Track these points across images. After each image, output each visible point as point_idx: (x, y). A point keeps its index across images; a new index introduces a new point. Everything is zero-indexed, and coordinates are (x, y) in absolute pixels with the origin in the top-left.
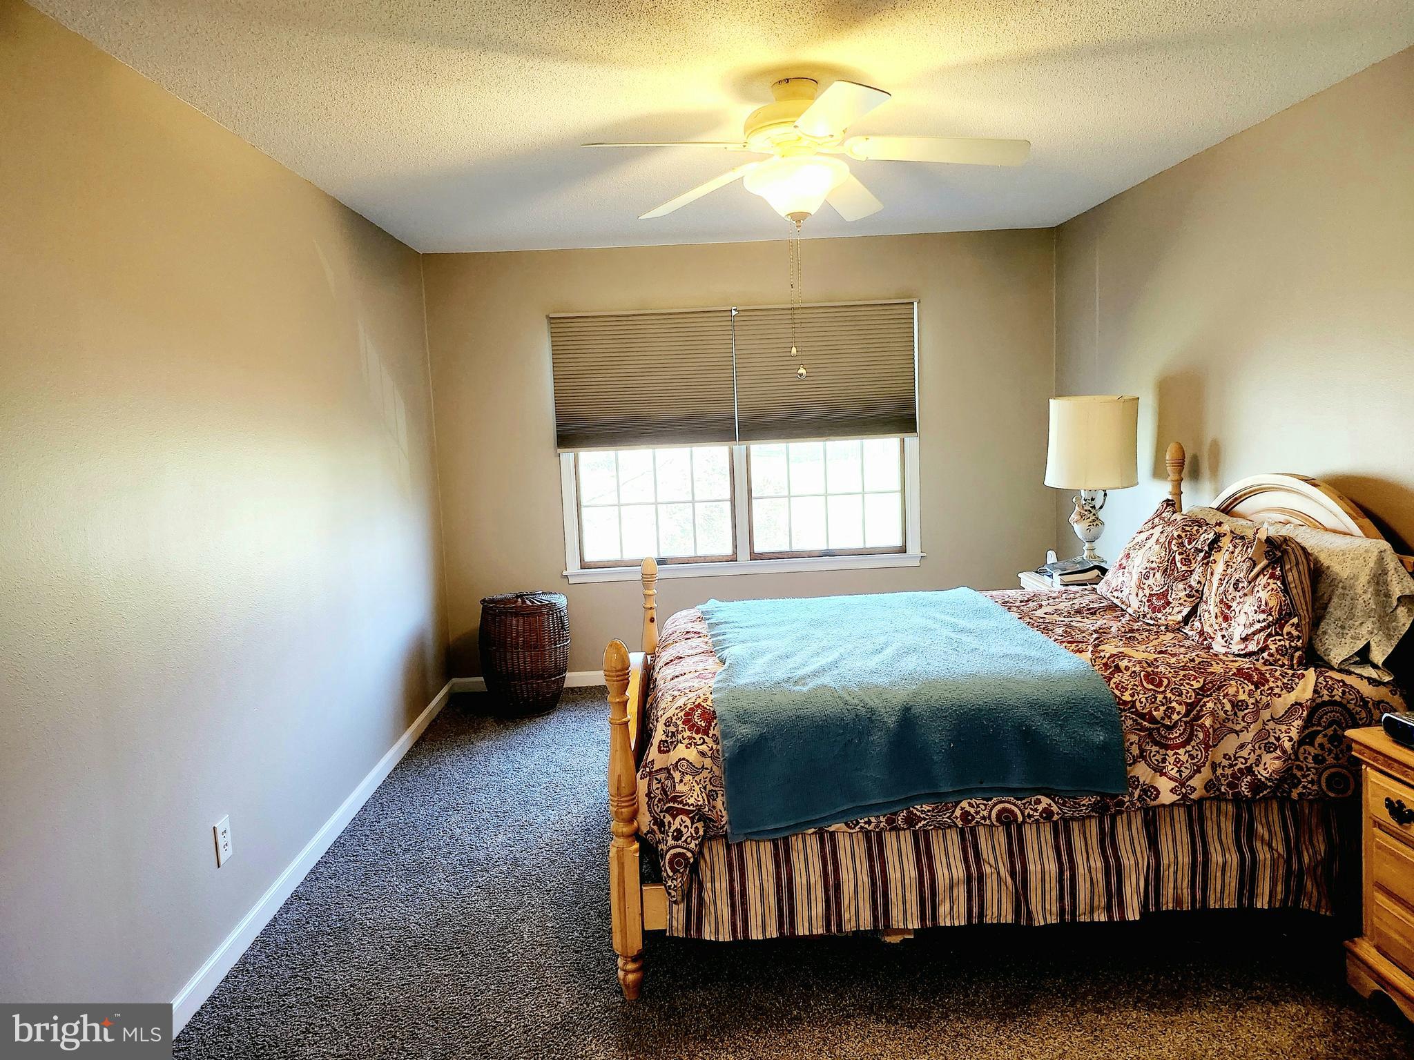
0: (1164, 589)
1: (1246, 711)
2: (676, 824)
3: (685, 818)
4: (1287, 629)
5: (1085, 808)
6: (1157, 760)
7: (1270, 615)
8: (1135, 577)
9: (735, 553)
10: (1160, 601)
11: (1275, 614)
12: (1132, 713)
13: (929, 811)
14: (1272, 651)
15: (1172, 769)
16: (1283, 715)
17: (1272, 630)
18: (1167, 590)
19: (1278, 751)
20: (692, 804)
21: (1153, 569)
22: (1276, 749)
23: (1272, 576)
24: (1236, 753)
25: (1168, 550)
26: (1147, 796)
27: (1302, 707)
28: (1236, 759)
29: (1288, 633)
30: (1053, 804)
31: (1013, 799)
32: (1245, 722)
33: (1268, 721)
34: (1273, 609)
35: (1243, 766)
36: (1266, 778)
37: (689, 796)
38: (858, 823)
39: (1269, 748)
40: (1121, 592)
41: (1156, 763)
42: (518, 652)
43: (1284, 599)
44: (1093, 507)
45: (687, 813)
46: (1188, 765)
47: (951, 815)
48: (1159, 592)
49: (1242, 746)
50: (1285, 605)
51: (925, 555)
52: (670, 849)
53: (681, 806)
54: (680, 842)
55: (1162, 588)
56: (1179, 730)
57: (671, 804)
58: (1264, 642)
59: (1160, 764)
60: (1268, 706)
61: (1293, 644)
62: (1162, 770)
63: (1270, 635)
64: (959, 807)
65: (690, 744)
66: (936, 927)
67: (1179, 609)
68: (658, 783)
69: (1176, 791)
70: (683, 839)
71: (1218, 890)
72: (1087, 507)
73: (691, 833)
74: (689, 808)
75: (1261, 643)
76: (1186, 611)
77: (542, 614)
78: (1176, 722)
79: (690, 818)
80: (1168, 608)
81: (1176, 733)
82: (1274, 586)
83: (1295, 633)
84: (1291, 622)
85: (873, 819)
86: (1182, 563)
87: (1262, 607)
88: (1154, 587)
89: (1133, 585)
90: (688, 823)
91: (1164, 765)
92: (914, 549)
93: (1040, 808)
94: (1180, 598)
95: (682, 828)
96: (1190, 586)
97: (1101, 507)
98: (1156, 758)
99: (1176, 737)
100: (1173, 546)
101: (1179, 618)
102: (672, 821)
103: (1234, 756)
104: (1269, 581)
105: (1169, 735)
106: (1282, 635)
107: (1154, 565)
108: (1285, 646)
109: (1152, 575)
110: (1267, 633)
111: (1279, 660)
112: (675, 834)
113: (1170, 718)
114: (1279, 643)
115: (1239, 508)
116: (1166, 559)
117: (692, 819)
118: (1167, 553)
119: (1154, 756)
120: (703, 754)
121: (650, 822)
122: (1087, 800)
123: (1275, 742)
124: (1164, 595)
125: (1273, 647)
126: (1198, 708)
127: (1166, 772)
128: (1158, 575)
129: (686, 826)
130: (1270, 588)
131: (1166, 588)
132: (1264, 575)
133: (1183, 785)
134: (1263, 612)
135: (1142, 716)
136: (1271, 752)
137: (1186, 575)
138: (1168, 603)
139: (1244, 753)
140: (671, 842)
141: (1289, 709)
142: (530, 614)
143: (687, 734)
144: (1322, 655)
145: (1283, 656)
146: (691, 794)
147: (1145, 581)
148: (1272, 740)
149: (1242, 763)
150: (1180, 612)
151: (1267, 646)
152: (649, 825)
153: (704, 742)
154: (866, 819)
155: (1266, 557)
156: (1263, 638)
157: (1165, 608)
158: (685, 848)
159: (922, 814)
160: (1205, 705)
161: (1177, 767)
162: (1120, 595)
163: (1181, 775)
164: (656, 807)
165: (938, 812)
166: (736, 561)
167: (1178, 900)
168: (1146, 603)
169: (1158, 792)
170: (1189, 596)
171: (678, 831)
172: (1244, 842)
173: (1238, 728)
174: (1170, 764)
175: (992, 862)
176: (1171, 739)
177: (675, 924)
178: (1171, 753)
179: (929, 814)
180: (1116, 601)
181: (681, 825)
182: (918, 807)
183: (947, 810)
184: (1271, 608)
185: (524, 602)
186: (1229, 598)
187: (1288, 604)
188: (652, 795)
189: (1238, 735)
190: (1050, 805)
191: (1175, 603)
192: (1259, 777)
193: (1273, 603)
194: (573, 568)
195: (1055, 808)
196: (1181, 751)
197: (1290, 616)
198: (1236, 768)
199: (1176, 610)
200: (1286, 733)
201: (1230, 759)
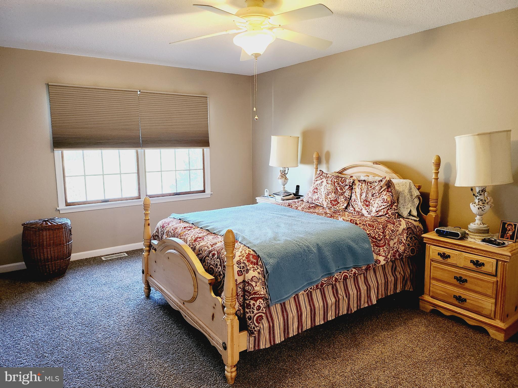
0: (335, 198)
1: (394, 233)
2: (258, 303)
3: (261, 300)
4: (394, 207)
5: (363, 270)
6: (377, 251)
7: (388, 203)
8: (323, 195)
9: (140, 195)
10: (335, 202)
11: (390, 203)
12: (370, 237)
13: (326, 280)
14: (389, 214)
15: (383, 253)
16: (401, 233)
17: (389, 208)
18: (337, 199)
19: (402, 244)
20: (263, 294)
21: (330, 192)
22: (402, 243)
23: (388, 191)
24: (393, 246)
25: (334, 186)
26: (377, 263)
27: (405, 230)
28: (394, 248)
29: (394, 208)
30: (356, 271)
31: (346, 271)
32: (395, 236)
33: (398, 235)
34: (389, 201)
35: (396, 250)
36: (402, 252)
37: (261, 291)
38: (308, 289)
39: (400, 243)
40: (319, 200)
41: (377, 252)
42: (50, 248)
43: (392, 198)
44: (285, 173)
45: (261, 298)
46: (387, 251)
47: (332, 281)
48: (333, 200)
49: (395, 244)
50: (392, 200)
51: (212, 193)
52: (256, 315)
53: (258, 296)
54: (260, 311)
55: (334, 198)
56: (383, 241)
57: (254, 296)
58: (386, 212)
59: (378, 252)
60: (398, 230)
61: (396, 212)
62: (379, 254)
63: (388, 209)
64: (334, 277)
65: (254, 270)
66: (327, 321)
67: (343, 204)
68: (240, 289)
69: (385, 260)
70: (261, 309)
71: (390, 289)
72: (283, 174)
73: (264, 306)
74: (262, 296)
75: (385, 212)
76: (345, 205)
77: (62, 228)
78: (382, 238)
79: (262, 300)
80: (338, 204)
81: (382, 242)
82: (389, 194)
83: (396, 208)
84: (394, 205)
85: (312, 287)
86: (340, 190)
87: (385, 201)
88: (331, 198)
89: (323, 197)
90: (262, 302)
91: (379, 252)
92: (208, 191)
93: (353, 272)
94: (343, 201)
95: (260, 305)
96: (346, 197)
97: (287, 173)
98: (376, 251)
99: (382, 243)
100: (336, 185)
101: (344, 207)
102: (255, 303)
103: (393, 247)
104: (387, 193)
105: (380, 243)
106: (392, 209)
107: (330, 191)
108: (394, 212)
109: (330, 194)
110: (387, 209)
111: (392, 217)
112: (258, 308)
113: (380, 238)
114: (392, 212)
115: (345, 172)
116: (334, 189)
117: (263, 300)
118: (334, 187)
119: (376, 250)
120: (259, 273)
121: (238, 306)
122: (364, 267)
123: (401, 241)
124: (336, 200)
125: (390, 213)
126: (384, 233)
127: (381, 255)
128: (333, 194)
129: (262, 304)
130: (387, 195)
131: (336, 198)
132: (385, 191)
133: (386, 258)
134: (386, 202)
135: (373, 238)
136: (401, 244)
137: (342, 193)
138: (338, 203)
139: (396, 246)
140: (256, 311)
141: (403, 231)
142: (56, 229)
143: (251, 266)
144: (401, 214)
145: (393, 215)
146: (261, 290)
147: (328, 196)
148: (400, 241)
149: (395, 249)
150: (343, 205)
151: (388, 213)
152: (238, 307)
153: (258, 268)
154: (310, 287)
155: (386, 186)
156: (386, 211)
157: (337, 204)
158: (262, 313)
159: (325, 282)
160: (386, 232)
161: (384, 252)
162: (318, 201)
163: (386, 255)
164: (240, 299)
165: (329, 280)
166: (140, 199)
167: (382, 295)
168: (330, 203)
169: (380, 261)
170: (345, 200)
171: (259, 306)
172: (393, 273)
173: (393, 238)
174: (382, 252)
175: (342, 294)
176: (381, 244)
177: (251, 346)
178: (381, 248)
179: (327, 281)
180: (317, 204)
181: (260, 304)
182: (323, 280)
183: (331, 279)
184: (388, 201)
185: (47, 224)
186: (369, 199)
187: (394, 199)
188: (238, 294)
189: (393, 240)
190: (355, 271)
191: (341, 203)
192: (400, 252)
193: (389, 199)
194: (62, 206)
195: (357, 272)
196: (385, 247)
197: (394, 203)
198: (394, 250)
199: (342, 205)
200: (403, 238)
201: (392, 248)
